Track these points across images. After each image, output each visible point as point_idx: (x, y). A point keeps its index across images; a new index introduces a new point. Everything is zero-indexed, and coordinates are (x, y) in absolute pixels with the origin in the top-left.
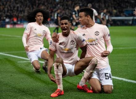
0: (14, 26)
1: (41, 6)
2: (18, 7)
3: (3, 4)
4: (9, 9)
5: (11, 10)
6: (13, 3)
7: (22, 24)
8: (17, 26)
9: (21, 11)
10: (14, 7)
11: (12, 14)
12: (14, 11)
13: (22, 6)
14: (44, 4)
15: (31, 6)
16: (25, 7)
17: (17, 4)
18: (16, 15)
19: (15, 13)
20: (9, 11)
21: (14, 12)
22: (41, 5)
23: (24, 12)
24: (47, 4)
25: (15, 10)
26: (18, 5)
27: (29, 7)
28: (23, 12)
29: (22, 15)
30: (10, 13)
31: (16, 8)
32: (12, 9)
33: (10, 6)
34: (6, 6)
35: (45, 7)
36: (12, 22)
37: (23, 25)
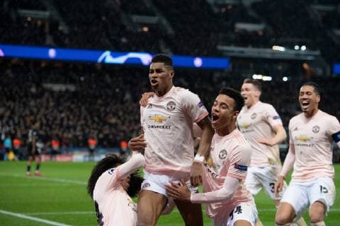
0: (53, 158)
1: (111, 118)
2: (62, 120)
3: (32, 113)
4: (45, 122)
5: (47, 125)
6: (53, 111)
7: (70, 153)
8: (59, 159)
9: (68, 128)
10: (55, 119)
11: (49, 133)
12: (54, 127)
13: (71, 117)
14: (115, 114)
15: (88, 118)
16: (76, 119)
17: (61, 112)
18: (57, 135)
19: (55, 132)
20: (44, 128)
21: (55, 129)
22: (111, 115)
23: (75, 130)
24: (124, 115)
25: (56, 125)
26: (63, 115)
27: (85, 119)
28: (72, 130)
29: (70, 136)
30: (45, 131)
31: (58, 122)
32: (50, 123)
33: (45, 116)
34: (38, 117)
35: (119, 122)
36: (48, 150)
37: (71, 156)
